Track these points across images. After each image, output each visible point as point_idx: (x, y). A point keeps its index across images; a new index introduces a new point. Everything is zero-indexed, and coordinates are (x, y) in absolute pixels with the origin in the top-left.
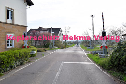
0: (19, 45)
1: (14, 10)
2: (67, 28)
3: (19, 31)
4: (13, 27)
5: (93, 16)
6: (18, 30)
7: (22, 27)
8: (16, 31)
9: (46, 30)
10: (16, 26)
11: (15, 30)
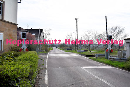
0: (8, 47)
1: (4, 2)
2: (47, 30)
3: (9, 30)
4: (2, 24)
5: (77, 19)
6: (7, 29)
7: (12, 25)
8: (6, 29)
9: (26, 31)
10: (6, 23)
11: (4, 28)
